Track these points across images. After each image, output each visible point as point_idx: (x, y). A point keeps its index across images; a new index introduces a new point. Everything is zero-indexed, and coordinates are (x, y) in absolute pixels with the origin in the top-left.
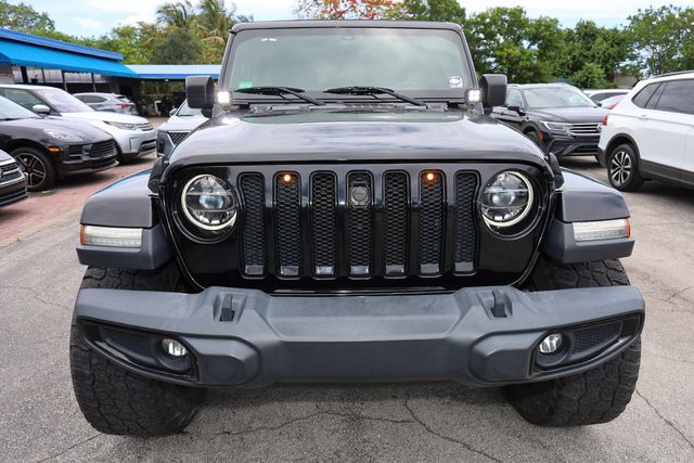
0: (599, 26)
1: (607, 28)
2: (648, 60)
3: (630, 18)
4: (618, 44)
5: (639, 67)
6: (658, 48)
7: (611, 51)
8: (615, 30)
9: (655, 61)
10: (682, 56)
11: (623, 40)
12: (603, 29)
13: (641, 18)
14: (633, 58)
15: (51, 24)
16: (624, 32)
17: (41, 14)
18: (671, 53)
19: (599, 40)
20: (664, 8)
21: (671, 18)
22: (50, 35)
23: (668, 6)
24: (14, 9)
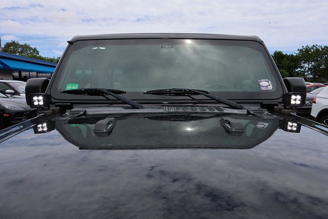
0: (284, 53)
1: (288, 54)
2: (308, 68)
3: (298, 50)
4: (294, 61)
5: (304, 72)
6: (313, 63)
7: (291, 64)
8: (292, 55)
9: (312, 69)
10: (324, 67)
11: (296, 59)
12: (286, 55)
13: (304, 50)
14: (302, 67)
15: (38, 52)
16: (296, 56)
17: (33, 48)
18: (319, 65)
19: (285, 59)
20: (314, 46)
21: (318, 50)
22: (35, 57)
23: (315, 45)
24: (21, 46)
